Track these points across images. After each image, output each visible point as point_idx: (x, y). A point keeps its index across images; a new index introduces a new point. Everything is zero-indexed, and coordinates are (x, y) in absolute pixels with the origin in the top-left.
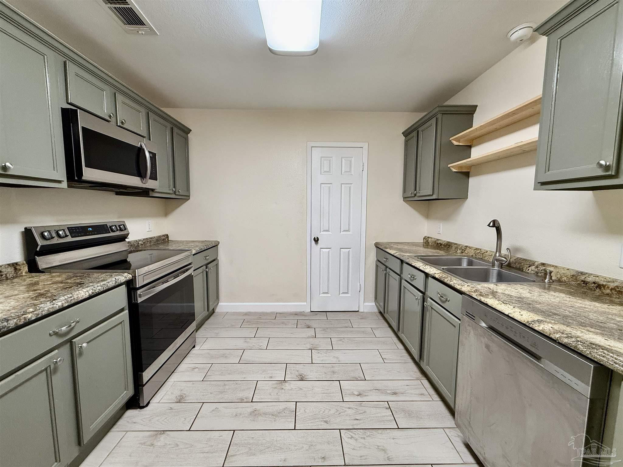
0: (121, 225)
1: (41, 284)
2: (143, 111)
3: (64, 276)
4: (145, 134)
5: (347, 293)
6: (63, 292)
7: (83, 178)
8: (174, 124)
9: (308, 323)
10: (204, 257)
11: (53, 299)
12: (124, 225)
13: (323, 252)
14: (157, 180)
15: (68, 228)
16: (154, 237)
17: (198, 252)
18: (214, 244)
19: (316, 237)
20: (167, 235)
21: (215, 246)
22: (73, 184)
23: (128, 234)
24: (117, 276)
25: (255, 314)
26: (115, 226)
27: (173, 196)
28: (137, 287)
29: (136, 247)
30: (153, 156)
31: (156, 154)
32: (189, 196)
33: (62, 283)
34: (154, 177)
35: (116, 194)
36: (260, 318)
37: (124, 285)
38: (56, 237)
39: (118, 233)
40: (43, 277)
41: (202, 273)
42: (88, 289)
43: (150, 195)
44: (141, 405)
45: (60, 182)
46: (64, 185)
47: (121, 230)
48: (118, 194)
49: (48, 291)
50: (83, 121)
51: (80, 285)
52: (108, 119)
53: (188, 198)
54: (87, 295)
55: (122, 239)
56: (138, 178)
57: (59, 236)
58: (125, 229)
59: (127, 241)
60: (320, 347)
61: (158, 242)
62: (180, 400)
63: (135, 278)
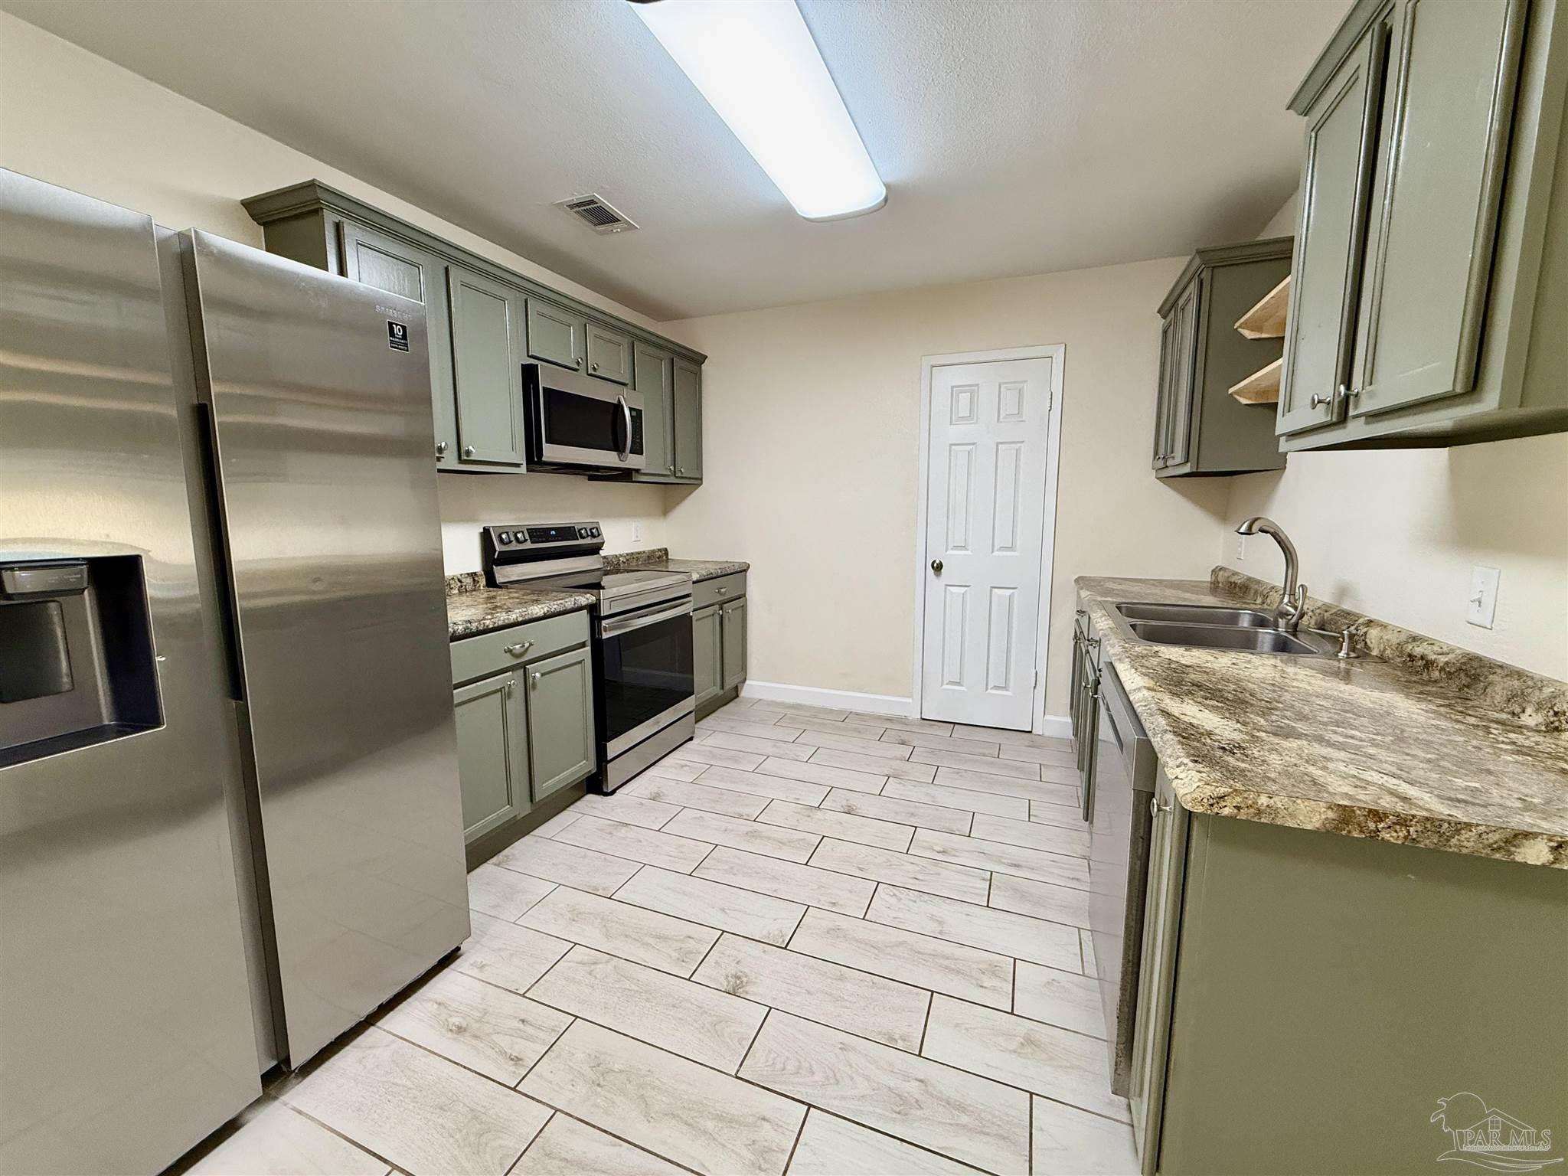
0: (593, 528)
1: (498, 598)
2: (625, 341)
3: (522, 592)
4: (627, 379)
5: (1005, 687)
6: (519, 606)
7: (543, 459)
8: (674, 352)
9: (905, 736)
10: (718, 589)
11: (508, 611)
12: (597, 529)
13: (952, 593)
14: (642, 454)
15: (528, 530)
16: (644, 552)
17: (703, 578)
18: (737, 568)
19: (938, 562)
20: (666, 550)
21: (744, 570)
22: (534, 467)
23: (603, 543)
24: (578, 596)
25: (810, 708)
26: (586, 530)
27: (673, 480)
28: (602, 615)
29: (615, 566)
30: (637, 416)
31: (641, 411)
32: (701, 479)
33: (518, 598)
34: (638, 449)
35: (589, 480)
36: (815, 717)
37: (586, 611)
38: (514, 541)
39: (589, 541)
40: (500, 592)
41: (711, 618)
42: (543, 606)
43: (634, 479)
44: (605, 790)
45: (518, 465)
46: (523, 469)
47: (593, 536)
48: (591, 478)
49: (505, 604)
50: (546, 380)
51: (537, 601)
52: (576, 367)
53: (699, 482)
54: (541, 614)
55: (595, 550)
56: (615, 454)
57: (517, 539)
58: (599, 535)
59: (603, 555)
60: (907, 776)
61: (651, 561)
62: (656, 797)
63: (600, 602)
